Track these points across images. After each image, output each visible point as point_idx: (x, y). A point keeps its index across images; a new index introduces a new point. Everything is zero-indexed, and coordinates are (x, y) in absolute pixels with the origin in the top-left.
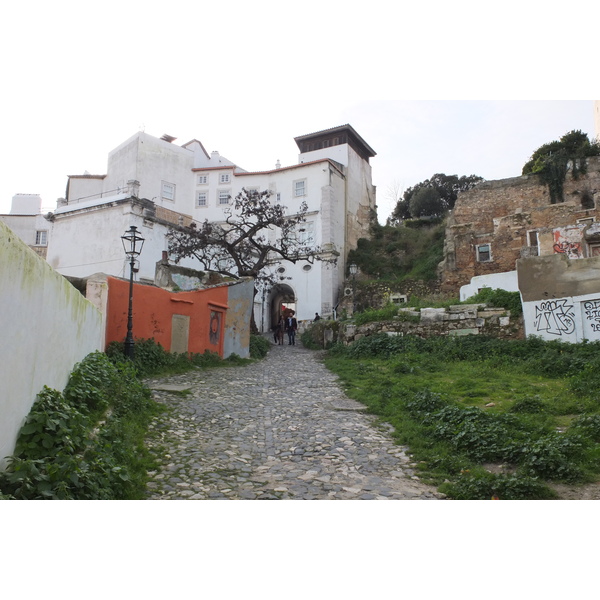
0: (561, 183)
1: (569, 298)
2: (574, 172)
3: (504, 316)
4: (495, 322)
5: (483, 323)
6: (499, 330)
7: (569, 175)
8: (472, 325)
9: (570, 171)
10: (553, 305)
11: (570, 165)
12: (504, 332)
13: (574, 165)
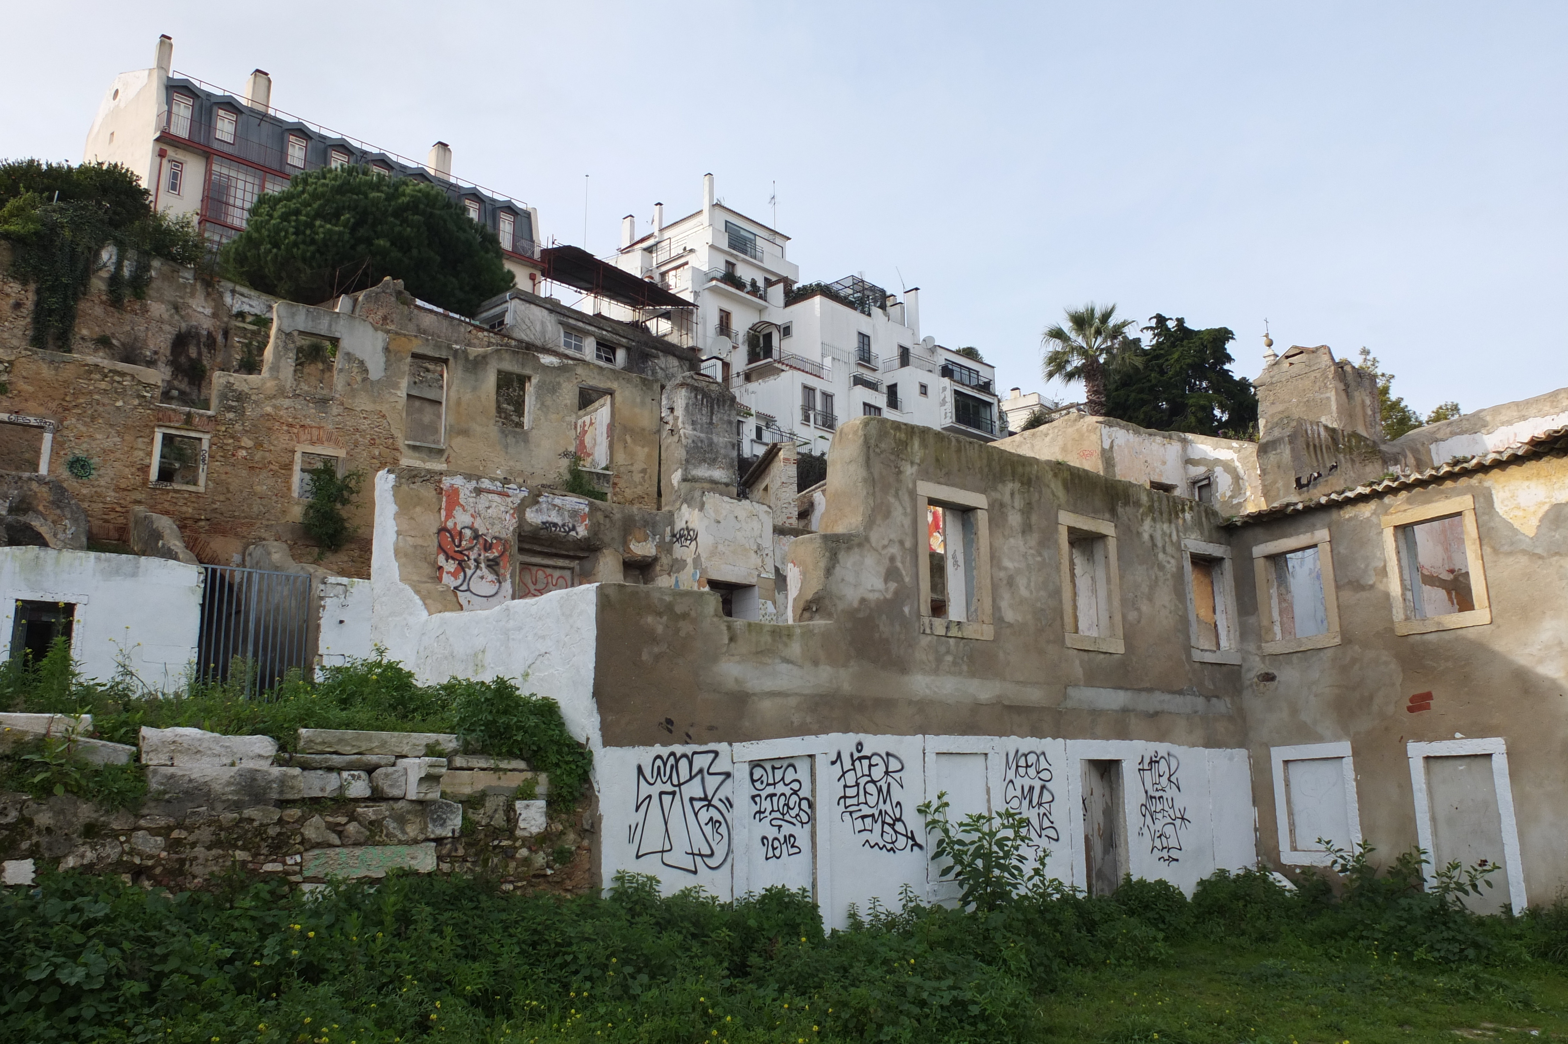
0: (76, 299)
1: (723, 747)
2: (115, 280)
3: (526, 793)
4: (499, 820)
5: (456, 822)
6: (508, 854)
7: (98, 284)
8: (412, 830)
9: (104, 274)
10: (683, 764)
11: (108, 255)
12: (526, 861)
13: (119, 265)
